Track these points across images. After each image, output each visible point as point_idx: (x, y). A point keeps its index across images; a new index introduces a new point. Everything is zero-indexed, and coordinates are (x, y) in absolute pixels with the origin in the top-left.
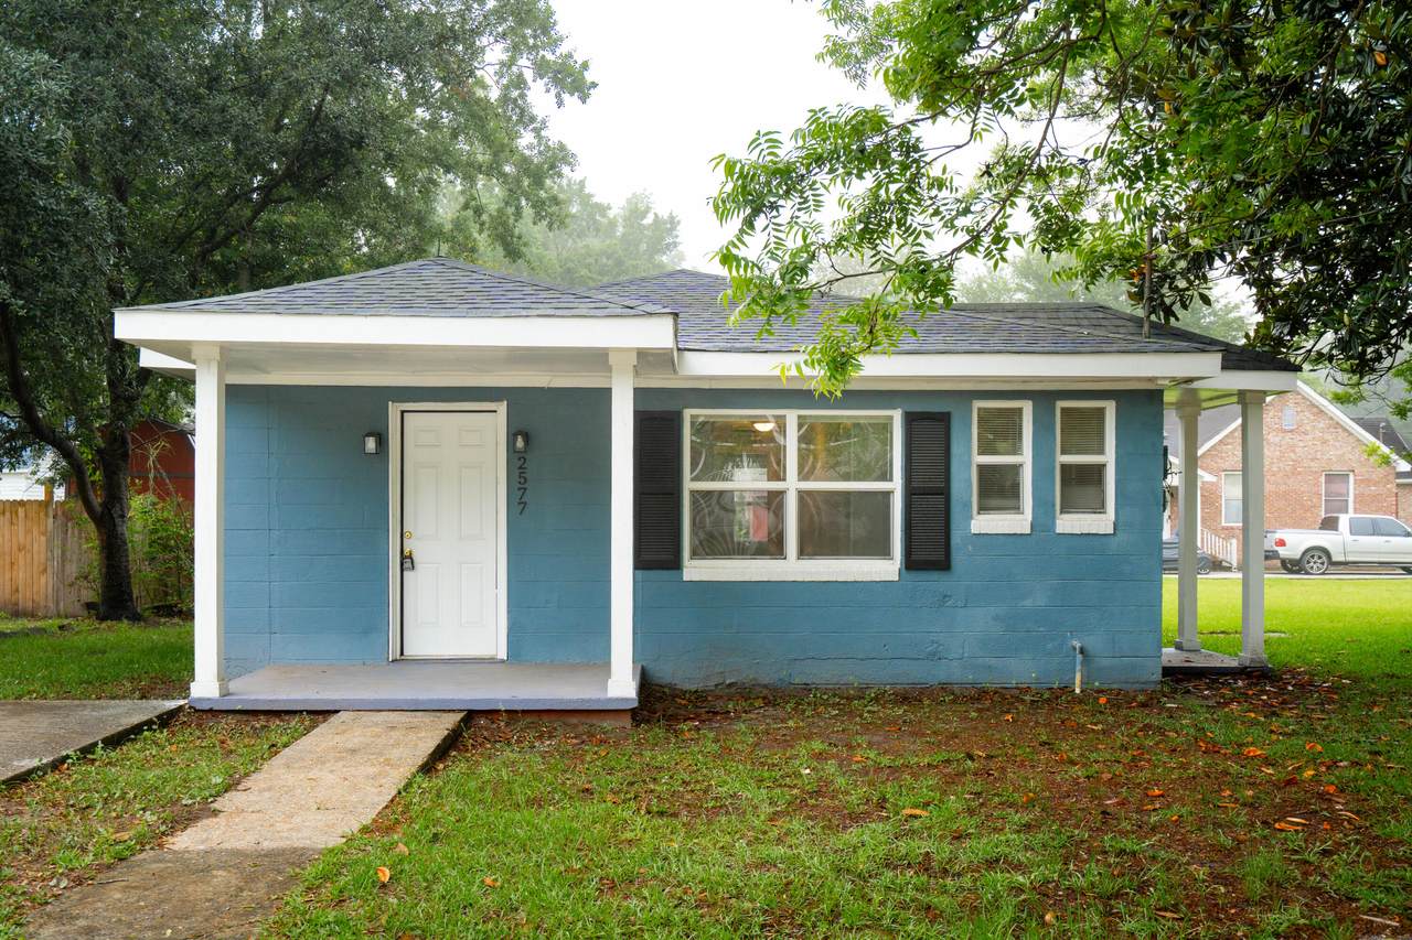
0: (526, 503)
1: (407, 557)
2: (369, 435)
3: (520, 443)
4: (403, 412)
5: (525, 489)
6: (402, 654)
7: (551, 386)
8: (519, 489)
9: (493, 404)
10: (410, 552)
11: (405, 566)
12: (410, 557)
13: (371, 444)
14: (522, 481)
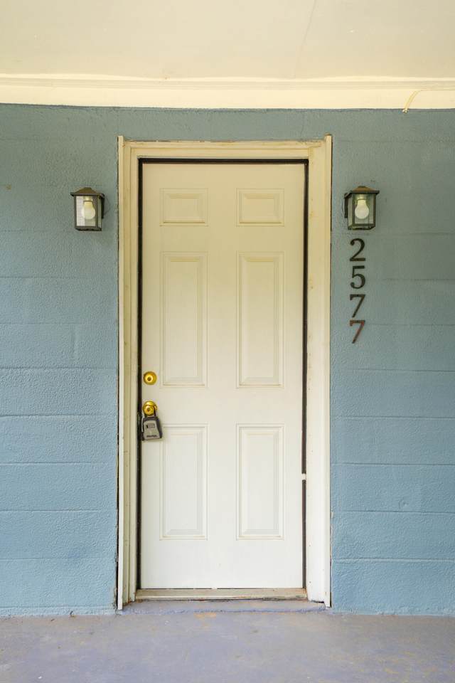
0: (362, 323)
1: (147, 418)
2: (85, 192)
3: (362, 209)
4: (142, 161)
5: (363, 297)
6: (138, 587)
7: (411, 107)
8: (352, 297)
9: (303, 145)
10: (154, 406)
11: (147, 432)
12: (154, 417)
13: (85, 211)
14: (358, 281)
